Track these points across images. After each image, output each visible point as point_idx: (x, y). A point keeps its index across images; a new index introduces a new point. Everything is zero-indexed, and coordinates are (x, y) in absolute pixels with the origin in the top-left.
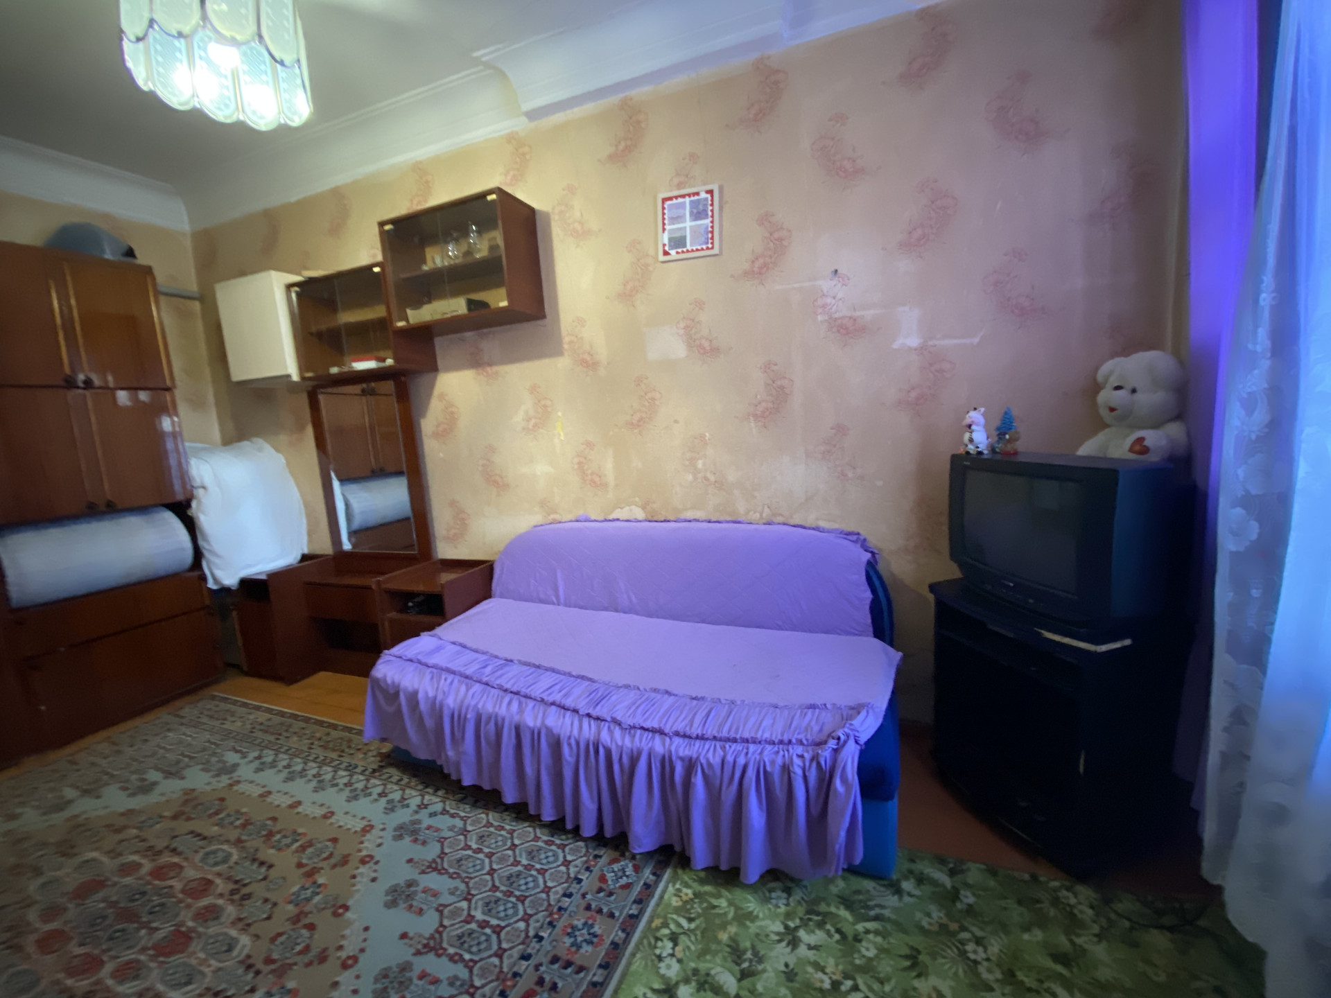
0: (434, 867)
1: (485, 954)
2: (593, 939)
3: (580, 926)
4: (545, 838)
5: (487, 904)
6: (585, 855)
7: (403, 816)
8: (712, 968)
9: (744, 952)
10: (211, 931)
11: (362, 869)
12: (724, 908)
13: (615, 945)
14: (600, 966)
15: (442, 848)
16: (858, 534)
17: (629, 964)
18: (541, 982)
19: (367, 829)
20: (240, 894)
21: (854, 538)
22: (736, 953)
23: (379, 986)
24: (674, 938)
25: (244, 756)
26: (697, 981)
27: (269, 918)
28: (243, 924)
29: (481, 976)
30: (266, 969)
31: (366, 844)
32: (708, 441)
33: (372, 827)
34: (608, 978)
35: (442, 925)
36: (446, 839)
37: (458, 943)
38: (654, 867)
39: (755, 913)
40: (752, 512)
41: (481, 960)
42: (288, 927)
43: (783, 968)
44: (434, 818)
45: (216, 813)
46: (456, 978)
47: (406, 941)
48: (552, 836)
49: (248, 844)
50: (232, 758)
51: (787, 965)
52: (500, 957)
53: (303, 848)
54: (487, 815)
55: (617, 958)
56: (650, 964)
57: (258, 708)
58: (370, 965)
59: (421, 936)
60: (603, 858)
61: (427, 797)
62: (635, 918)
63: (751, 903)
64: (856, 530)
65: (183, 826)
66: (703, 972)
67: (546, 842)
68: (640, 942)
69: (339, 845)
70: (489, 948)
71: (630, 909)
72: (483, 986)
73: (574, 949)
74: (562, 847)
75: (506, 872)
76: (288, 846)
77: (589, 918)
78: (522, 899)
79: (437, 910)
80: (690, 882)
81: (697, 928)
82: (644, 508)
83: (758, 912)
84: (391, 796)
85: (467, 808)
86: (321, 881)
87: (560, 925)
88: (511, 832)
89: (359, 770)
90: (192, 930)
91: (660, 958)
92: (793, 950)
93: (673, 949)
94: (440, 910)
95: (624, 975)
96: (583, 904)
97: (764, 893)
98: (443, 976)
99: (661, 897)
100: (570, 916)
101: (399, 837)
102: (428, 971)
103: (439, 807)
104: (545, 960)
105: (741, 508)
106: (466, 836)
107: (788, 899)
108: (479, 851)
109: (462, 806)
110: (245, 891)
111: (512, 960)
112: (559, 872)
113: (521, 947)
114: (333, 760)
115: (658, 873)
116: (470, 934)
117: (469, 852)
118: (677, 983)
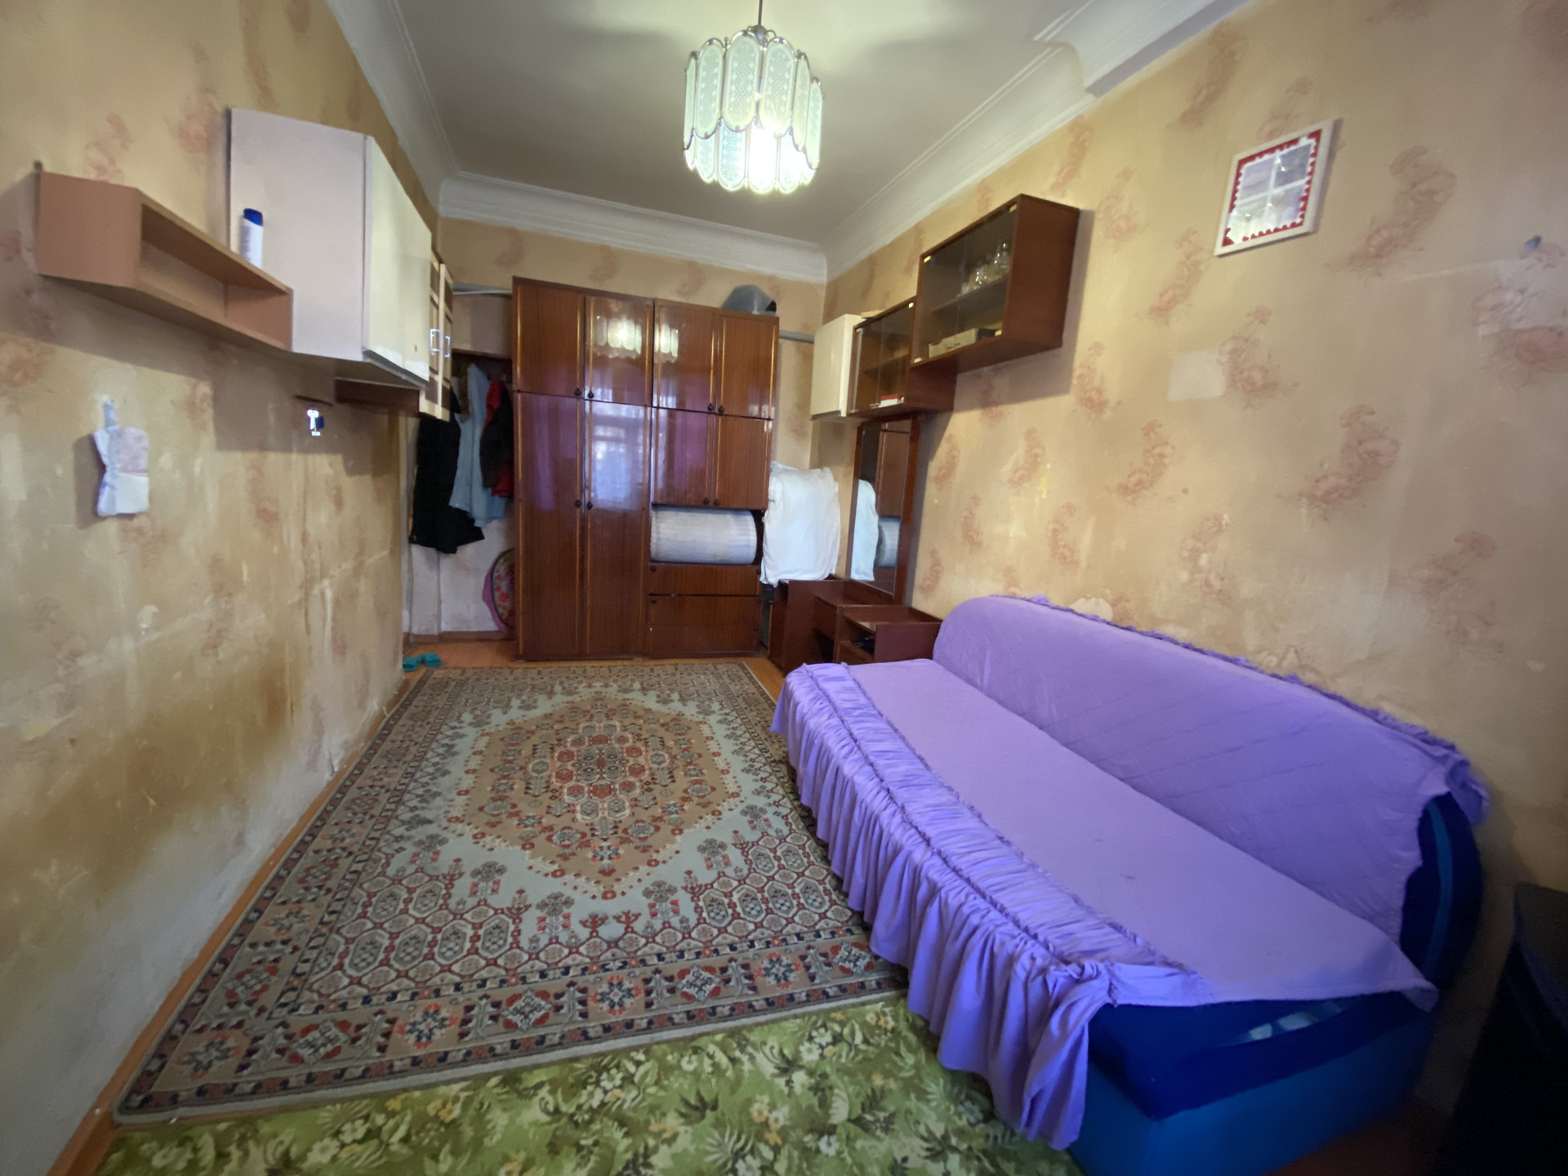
0: (743, 847)
1: (714, 923)
2: (782, 979)
3: (784, 963)
4: (828, 887)
5: (747, 895)
6: (842, 923)
7: (760, 802)
8: (840, 1089)
9: (883, 1109)
10: (621, 796)
11: (710, 817)
12: (906, 1064)
13: (791, 998)
14: (767, 1000)
15: (760, 839)
16: (1452, 747)
17: (786, 1019)
18: (724, 970)
19: (735, 795)
20: (647, 788)
21: (1441, 752)
22: (873, 1101)
23: (651, 888)
24: (837, 1039)
25: (722, 708)
26: (818, 1084)
27: (646, 809)
28: (635, 803)
29: (699, 933)
30: (620, 834)
31: (725, 804)
32: (1224, 527)
33: (738, 795)
34: (763, 1012)
35: (712, 885)
36: (768, 835)
37: (708, 903)
38: (885, 979)
39: (930, 1097)
40: (1267, 652)
41: (709, 924)
42: (649, 820)
43: (899, 1160)
44: (775, 816)
45: (680, 735)
46: (687, 920)
47: (687, 876)
48: (835, 890)
49: (676, 762)
50: (716, 706)
51: (905, 1160)
52: (720, 933)
53: (696, 782)
54: (808, 840)
55: (783, 1007)
56: (799, 1034)
57: (754, 683)
58: (661, 873)
59: (696, 880)
60: (852, 937)
61: (785, 800)
62: (827, 996)
63: (936, 1087)
64: (1450, 738)
65: (662, 732)
66: (828, 1082)
67: (825, 890)
68: (810, 1014)
69: (714, 793)
70: (720, 921)
71: (830, 988)
72: (694, 939)
73: (763, 972)
74: (833, 903)
75: (778, 886)
76: (691, 776)
77: (795, 964)
78: (769, 911)
79: (719, 873)
80: (901, 1017)
81: (864, 1052)
82: (1113, 605)
83: (933, 1100)
84: (767, 784)
85: (801, 825)
86: (686, 807)
87: (772, 950)
88: (811, 864)
89: (766, 755)
90: (614, 790)
91: (811, 1039)
92: (927, 1158)
93: (828, 1044)
94: (721, 874)
95: (774, 1021)
96: (803, 952)
97: (960, 1093)
98: (682, 912)
99: (864, 1004)
100: (786, 950)
101: (744, 813)
102: (680, 903)
103: (784, 811)
104: (740, 960)
105: (1251, 641)
106: (781, 842)
107: (978, 1122)
108: (779, 859)
109: (800, 821)
110: (652, 786)
111: (724, 942)
112: (811, 917)
113: (737, 939)
114: (760, 739)
115: (883, 986)
116: (719, 904)
117: (772, 855)
118: (802, 1067)
